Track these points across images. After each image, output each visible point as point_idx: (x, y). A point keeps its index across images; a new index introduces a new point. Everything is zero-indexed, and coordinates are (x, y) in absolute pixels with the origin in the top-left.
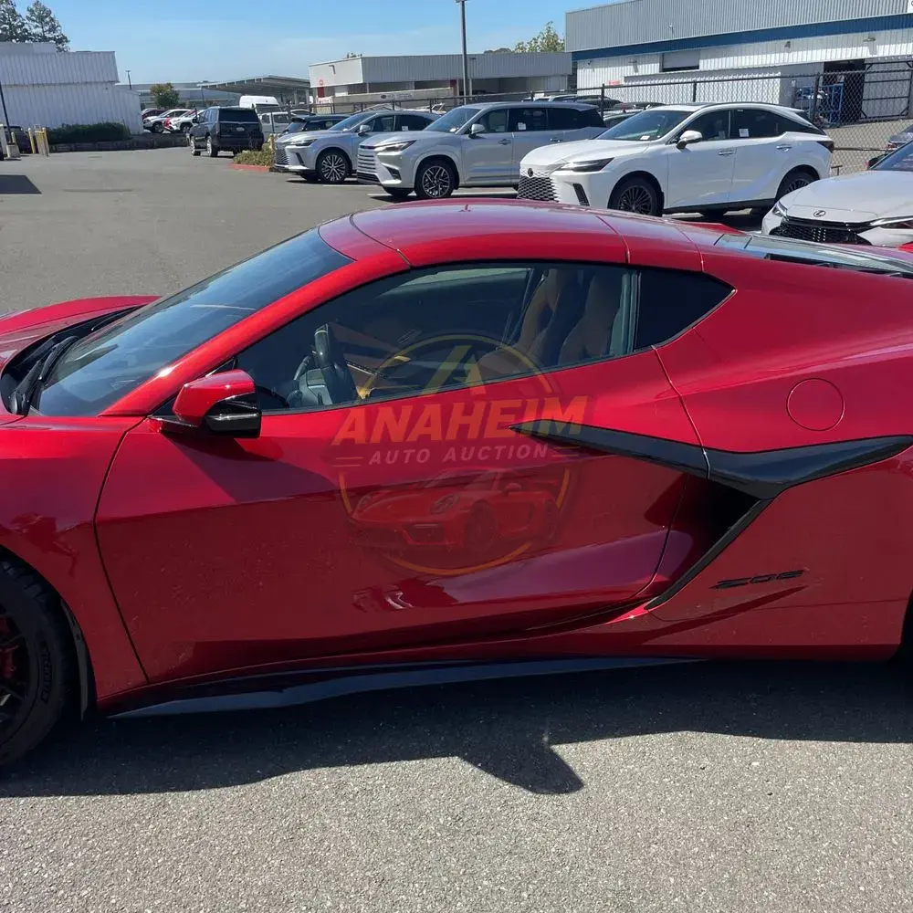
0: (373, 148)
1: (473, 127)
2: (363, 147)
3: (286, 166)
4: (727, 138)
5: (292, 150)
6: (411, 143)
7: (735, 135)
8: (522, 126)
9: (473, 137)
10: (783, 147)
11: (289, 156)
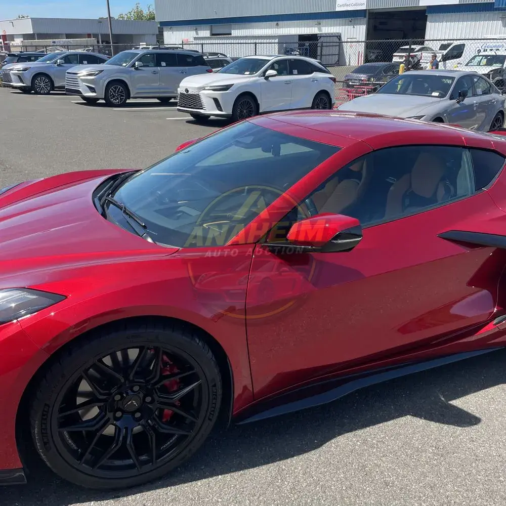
0: (77, 74)
1: (136, 63)
2: (68, 73)
3: (11, 84)
4: (287, 75)
5: (14, 74)
6: (101, 71)
7: (291, 73)
8: (164, 64)
9: (137, 69)
10: (314, 80)
11: (13, 77)
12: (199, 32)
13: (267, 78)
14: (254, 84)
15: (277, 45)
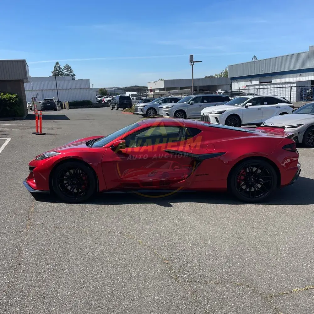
0: (162, 108)
1: (191, 102)
2: (159, 107)
3: (138, 113)
4: (260, 105)
5: (140, 108)
6: (173, 106)
7: (263, 104)
8: (206, 101)
9: (191, 104)
10: (277, 107)
11: (139, 110)
12: (252, 82)
13: (247, 107)
14: (239, 110)
15: (295, 88)
